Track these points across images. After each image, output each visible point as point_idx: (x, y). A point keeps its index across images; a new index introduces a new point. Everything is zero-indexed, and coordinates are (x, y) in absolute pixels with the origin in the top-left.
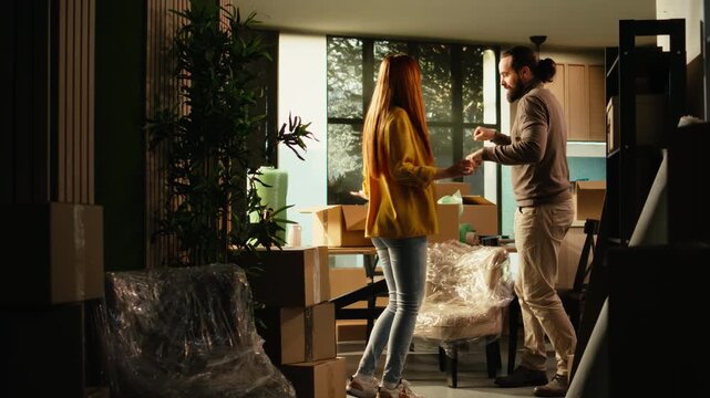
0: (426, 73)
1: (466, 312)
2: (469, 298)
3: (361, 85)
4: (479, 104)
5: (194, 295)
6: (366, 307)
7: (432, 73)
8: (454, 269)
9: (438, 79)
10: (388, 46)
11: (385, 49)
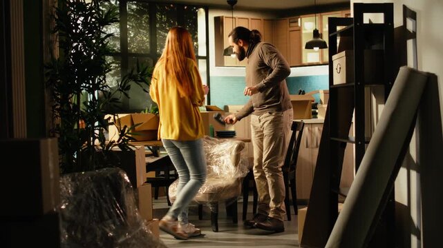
0: (161, 23)
1: (221, 183)
2: (221, 173)
3: (118, 30)
4: (195, 43)
5: (95, 191)
6: (154, 176)
7: (165, 23)
8: (209, 154)
9: (168, 27)
10: (135, 4)
11: (135, 7)
